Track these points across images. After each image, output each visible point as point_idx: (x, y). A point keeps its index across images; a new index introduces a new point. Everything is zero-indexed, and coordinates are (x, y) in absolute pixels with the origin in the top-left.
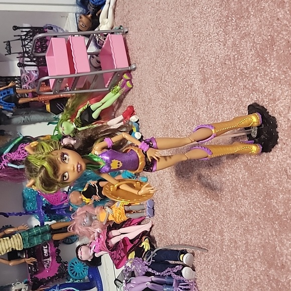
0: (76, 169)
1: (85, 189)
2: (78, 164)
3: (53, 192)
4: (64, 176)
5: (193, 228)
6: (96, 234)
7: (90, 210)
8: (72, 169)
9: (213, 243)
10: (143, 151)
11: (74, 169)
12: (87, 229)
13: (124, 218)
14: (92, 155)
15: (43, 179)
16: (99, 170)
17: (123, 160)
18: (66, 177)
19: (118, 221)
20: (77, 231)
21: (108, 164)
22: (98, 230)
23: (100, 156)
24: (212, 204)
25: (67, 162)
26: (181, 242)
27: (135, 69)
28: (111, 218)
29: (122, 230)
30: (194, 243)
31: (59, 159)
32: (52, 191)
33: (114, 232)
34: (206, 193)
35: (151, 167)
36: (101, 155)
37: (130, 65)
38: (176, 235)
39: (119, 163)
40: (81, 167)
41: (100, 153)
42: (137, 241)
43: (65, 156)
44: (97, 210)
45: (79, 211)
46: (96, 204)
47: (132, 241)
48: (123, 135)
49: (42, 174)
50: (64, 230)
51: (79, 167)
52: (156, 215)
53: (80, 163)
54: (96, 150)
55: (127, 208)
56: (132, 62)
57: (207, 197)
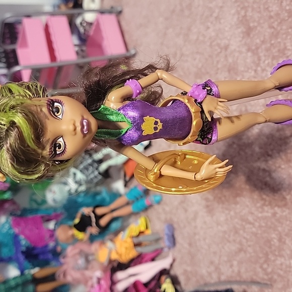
0: (79, 128)
1: (77, 221)
2: (83, 119)
3: (37, 176)
4: (55, 145)
5: (242, 255)
6: (95, 280)
7: (85, 248)
8: (71, 128)
9: (281, 273)
10: (196, 101)
11: (75, 129)
12: (83, 275)
13: (133, 253)
14: (106, 109)
15: (13, 151)
16: (120, 140)
17: (163, 117)
18: (60, 147)
19: (125, 259)
20: (69, 279)
21: (137, 124)
22: (98, 274)
23: (122, 111)
24: (274, 214)
25: (60, 117)
26: (223, 278)
27: (134, 55)
28: (114, 256)
29: (131, 271)
30: (246, 276)
31: (45, 110)
32: (34, 174)
33: (120, 275)
34: (263, 199)
35: (209, 133)
36: (123, 108)
37: (127, 49)
38: (212, 268)
39: (156, 123)
40: (89, 124)
41: (120, 105)
42: (153, 284)
43: (56, 104)
44: (95, 246)
45: (70, 251)
46: (92, 239)
47: (146, 285)
48: (159, 74)
49: (12, 139)
50: (51, 278)
51: (85, 124)
52: (178, 245)
53: (85, 117)
54: (112, 101)
55: (136, 241)
56: (130, 46)
57: (264, 205)
